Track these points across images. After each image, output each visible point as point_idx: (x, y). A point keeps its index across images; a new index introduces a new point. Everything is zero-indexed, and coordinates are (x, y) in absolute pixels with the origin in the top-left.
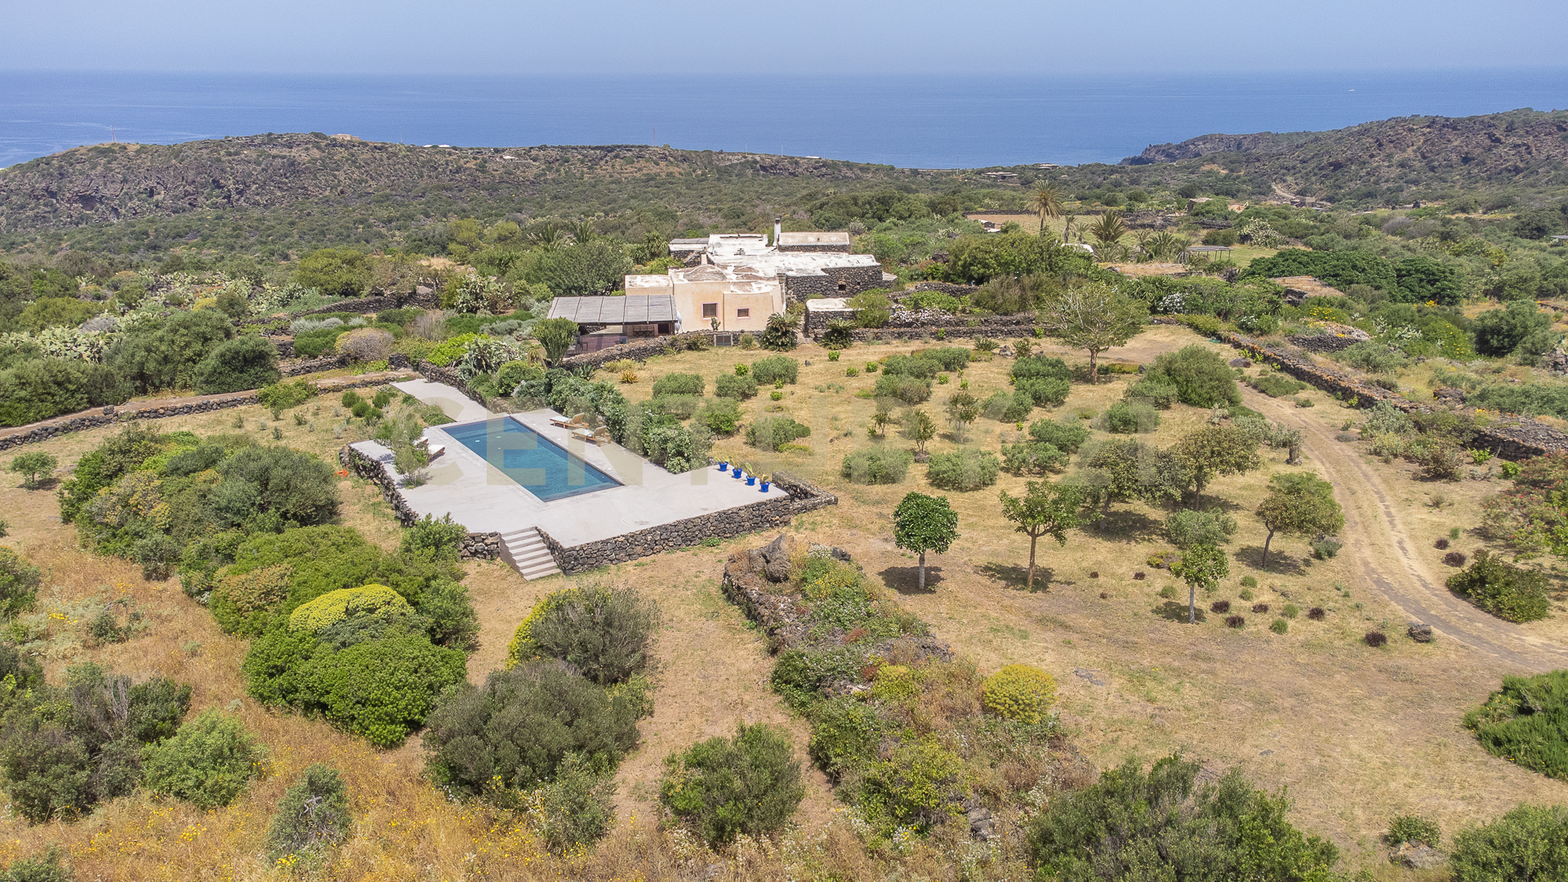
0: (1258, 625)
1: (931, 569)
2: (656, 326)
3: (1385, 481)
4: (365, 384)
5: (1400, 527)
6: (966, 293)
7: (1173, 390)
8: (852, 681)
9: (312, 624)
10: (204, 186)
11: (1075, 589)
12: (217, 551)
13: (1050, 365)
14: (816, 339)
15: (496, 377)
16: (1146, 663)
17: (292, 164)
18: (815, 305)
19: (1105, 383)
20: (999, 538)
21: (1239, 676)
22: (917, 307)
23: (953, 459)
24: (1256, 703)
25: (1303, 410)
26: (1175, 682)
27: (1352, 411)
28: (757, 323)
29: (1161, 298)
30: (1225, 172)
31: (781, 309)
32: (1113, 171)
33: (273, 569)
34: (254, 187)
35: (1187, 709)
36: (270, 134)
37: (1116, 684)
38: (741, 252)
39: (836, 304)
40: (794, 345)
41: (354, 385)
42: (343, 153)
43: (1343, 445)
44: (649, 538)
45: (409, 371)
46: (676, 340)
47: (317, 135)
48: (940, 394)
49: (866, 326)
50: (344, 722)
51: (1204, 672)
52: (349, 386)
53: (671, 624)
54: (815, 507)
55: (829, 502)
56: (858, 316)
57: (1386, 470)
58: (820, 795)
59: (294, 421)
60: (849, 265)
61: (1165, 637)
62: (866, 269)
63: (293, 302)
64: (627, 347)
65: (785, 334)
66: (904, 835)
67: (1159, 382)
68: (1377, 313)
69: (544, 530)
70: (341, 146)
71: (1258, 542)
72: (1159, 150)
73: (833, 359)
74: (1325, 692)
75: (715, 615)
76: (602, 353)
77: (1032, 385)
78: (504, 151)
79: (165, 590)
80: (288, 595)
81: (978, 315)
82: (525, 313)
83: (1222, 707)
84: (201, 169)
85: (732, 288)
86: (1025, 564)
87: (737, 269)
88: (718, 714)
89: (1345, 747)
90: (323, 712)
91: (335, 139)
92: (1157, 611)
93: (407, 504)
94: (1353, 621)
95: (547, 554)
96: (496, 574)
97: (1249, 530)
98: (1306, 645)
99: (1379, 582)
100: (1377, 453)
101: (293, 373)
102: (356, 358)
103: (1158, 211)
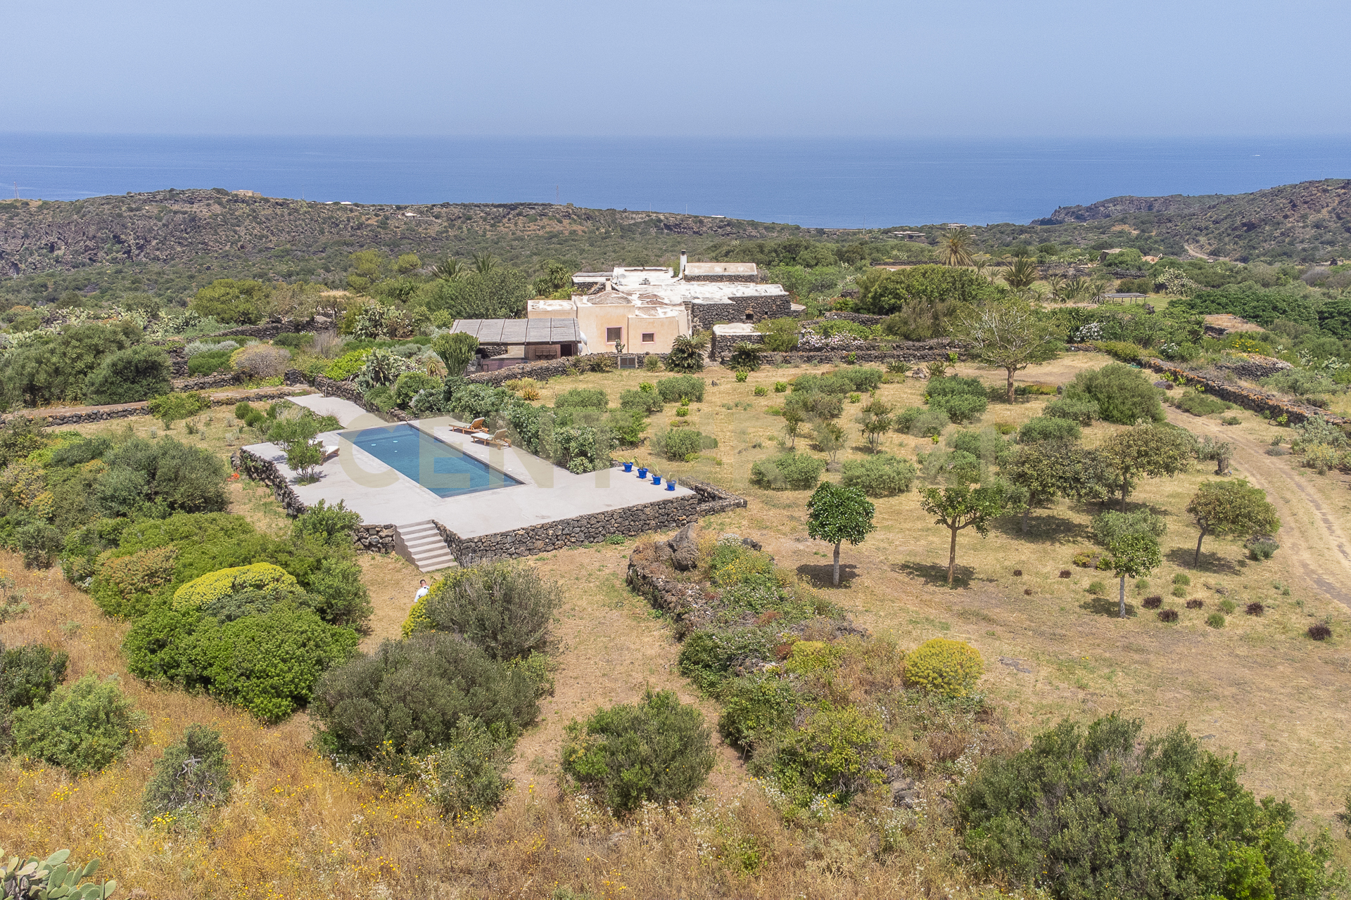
0: (1193, 620)
1: (846, 566)
2: (558, 347)
3: (1320, 490)
4: (260, 398)
5: (1339, 532)
6: (877, 323)
7: (1095, 406)
8: (764, 659)
9: (197, 600)
10: (104, 241)
11: (998, 585)
12: (101, 537)
13: (965, 383)
14: (722, 363)
15: (393, 389)
16: (1075, 653)
17: (193, 220)
18: (720, 330)
19: (1023, 403)
20: (916, 539)
21: (1175, 666)
22: (826, 334)
23: (867, 465)
24: (1193, 691)
25: (1230, 427)
26: (1107, 671)
27: (1281, 429)
28: (663, 346)
29: (1077, 329)
30: (1136, 232)
31: (686, 332)
32: (1022, 230)
33: (158, 551)
34: (154, 243)
35: (1121, 696)
36: (172, 190)
37: (1044, 672)
38: (646, 282)
39: (743, 329)
40: (700, 367)
41: (248, 399)
42: (243, 209)
43: (1274, 459)
44: (551, 532)
45: (306, 387)
46: (579, 360)
47: (218, 191)
48: (852, 412)
49: (774, 350)
50: (229, 695)
51: (1136, 662)
52: (243, 399)
53: (573, 613)
54: (723, 509)
55: (738, 505)
56: (766, 340)
57: (1320, 480)
58: (731, 770)
59: (185, 431)
60: (756, 294)
61: (1094, 630)
62: (774, 299)
63: (189, 329)
64: (529, 366)
65: (691, 355)
66: (822, 803)
67: (1080, 399)
68: (1301, 346)
69: (441, 523)
70: (243, 202)
71: (1190, 545)
72: (1069, 211)
73: (741, 380)
74: (1267, 682)
75: (619, 605)
76: (503, 371)
77: (947, 402)
78: (406, 208)
79: (47, 577)
80: (173, 577)
81: (889, 341)
82: (425, 339)
83: (1158, 694)
84: (102, 224)
85: (637, 312)
86: (944, 563)
87: (641, 297)
88: (623, 695)
89: (1292, 732)
90: (205, 687)
91: (236, 195)
92: (1085, 606)
93: (300, 499)
94: (1294, 617)
95: (443, 548)
96: (391, 566)
97: (1179, 534)
98: (1244, 638)
99: (1320, 582)
100: (1310, 465)
101: (186, 388)
102: (251, 376)
103: (1070, 264)
